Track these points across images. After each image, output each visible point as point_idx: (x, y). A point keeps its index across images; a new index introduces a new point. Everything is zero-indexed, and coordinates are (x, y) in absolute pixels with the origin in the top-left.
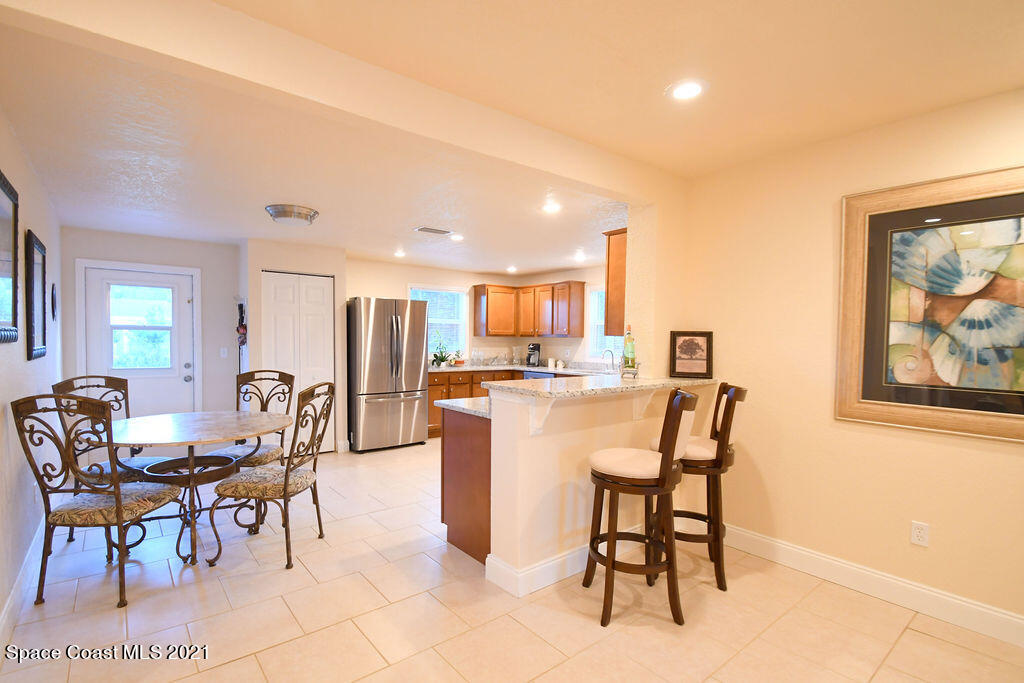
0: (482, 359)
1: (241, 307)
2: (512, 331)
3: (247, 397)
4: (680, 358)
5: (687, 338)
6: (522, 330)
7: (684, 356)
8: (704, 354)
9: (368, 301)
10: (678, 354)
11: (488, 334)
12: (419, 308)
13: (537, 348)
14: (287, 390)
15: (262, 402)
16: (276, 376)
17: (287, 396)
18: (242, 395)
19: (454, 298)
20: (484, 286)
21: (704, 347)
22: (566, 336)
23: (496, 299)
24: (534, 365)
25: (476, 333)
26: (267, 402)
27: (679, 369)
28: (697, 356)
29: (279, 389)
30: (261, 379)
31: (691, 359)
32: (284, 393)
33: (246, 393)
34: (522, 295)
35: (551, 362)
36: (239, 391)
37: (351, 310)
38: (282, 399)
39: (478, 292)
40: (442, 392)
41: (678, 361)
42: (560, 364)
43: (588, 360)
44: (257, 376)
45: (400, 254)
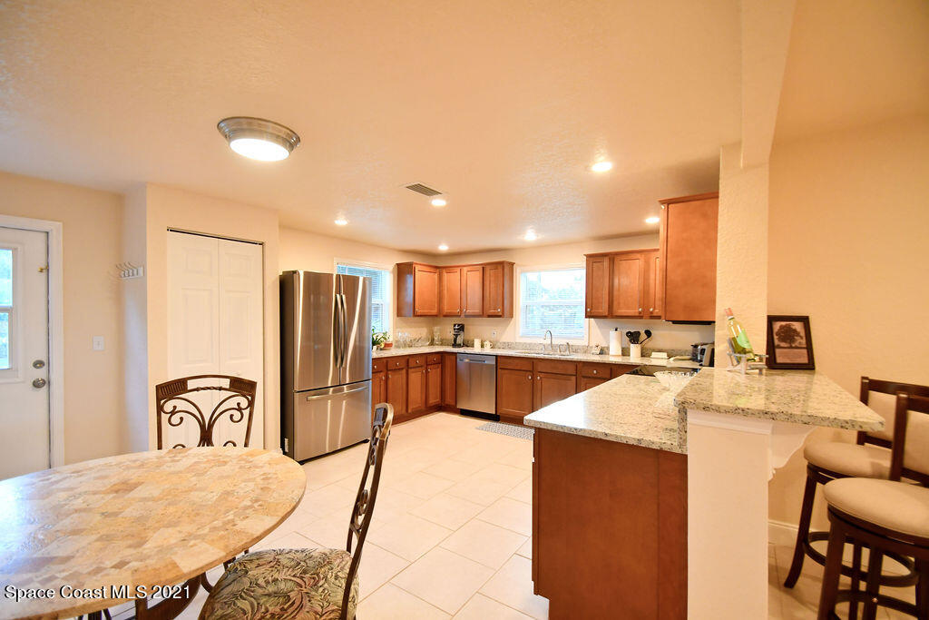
0: (408, 340)
2: (435, 311)
3: (175, 419)
4: (779, 347)
5: (784, 323)
6: (446, 310)
7: (783, 344)
8: (804, 341)
10: (776, 342)
11: (415, 315)
13: (462, 328)
14: (244, 403)
15: (202, 426)
16: (226, 383)
17: (246, 413)
18: (165, 417)
20: (410, 265)
21: (803, 334)
22: (500, 316)
23: (423, 278)
24: (459, 346)
25: (400, 312)
26: (211, 426)
27: (779, 360)
28: (796, 344)
29: (232, 403)
30: (197, 390)
31: (791, 347)
32: (240, 409)
33: (173, 413)
34: (445, 275)
35: (477, 343)
36: (160, 409)
37: (286, 286)
38: (235, 418)
39: (403, 271)
40: (381, 379)
41: (777, 351)
42: (487, 344)
43: (519, 340)
44: (191, 384)
45: (341, 222)
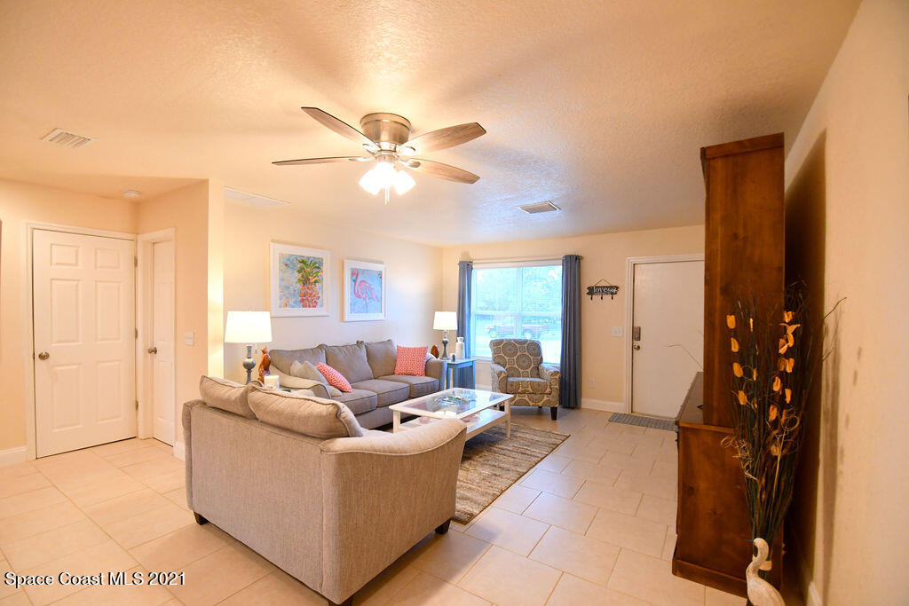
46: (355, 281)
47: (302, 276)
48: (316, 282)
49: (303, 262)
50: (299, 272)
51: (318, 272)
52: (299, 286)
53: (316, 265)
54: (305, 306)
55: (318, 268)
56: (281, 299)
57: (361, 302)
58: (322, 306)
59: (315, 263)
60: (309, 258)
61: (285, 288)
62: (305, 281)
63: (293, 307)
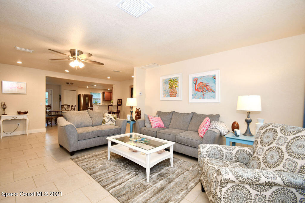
1: (60, 96)
9: (82, 95)
11: (105, 100)
12: (92, 96)
19: (100, 94)
23: (107, 94)
25: (103, 100)
37: (79, 96)
39: (103, 93)
45: (88, 87)
46: (195, 84)
47: (170, 86)
48: (176, 87)
49: (171, 80)
50: (169, 84)
51: (176, 83)
52: (169, 89)
53: (176, 80)
54: (171, 97)
55: (177, 81)
56: (163, 94)
57: (200, 94)
58: (178, 96)
59: (175, 80)
60: (172, 78)
61: (165, 91)
62: (171, 87)
63: (167, 97)
